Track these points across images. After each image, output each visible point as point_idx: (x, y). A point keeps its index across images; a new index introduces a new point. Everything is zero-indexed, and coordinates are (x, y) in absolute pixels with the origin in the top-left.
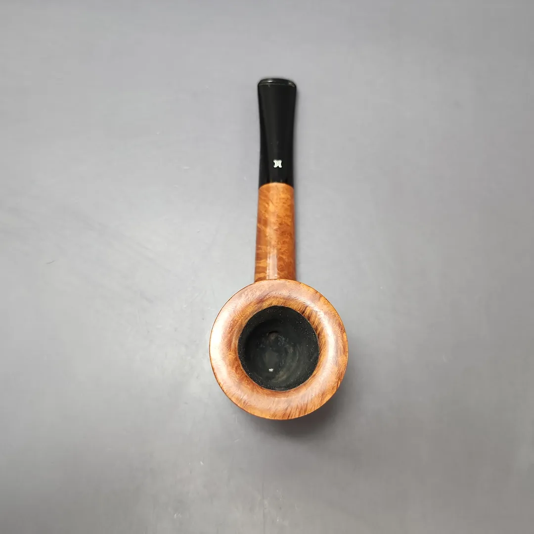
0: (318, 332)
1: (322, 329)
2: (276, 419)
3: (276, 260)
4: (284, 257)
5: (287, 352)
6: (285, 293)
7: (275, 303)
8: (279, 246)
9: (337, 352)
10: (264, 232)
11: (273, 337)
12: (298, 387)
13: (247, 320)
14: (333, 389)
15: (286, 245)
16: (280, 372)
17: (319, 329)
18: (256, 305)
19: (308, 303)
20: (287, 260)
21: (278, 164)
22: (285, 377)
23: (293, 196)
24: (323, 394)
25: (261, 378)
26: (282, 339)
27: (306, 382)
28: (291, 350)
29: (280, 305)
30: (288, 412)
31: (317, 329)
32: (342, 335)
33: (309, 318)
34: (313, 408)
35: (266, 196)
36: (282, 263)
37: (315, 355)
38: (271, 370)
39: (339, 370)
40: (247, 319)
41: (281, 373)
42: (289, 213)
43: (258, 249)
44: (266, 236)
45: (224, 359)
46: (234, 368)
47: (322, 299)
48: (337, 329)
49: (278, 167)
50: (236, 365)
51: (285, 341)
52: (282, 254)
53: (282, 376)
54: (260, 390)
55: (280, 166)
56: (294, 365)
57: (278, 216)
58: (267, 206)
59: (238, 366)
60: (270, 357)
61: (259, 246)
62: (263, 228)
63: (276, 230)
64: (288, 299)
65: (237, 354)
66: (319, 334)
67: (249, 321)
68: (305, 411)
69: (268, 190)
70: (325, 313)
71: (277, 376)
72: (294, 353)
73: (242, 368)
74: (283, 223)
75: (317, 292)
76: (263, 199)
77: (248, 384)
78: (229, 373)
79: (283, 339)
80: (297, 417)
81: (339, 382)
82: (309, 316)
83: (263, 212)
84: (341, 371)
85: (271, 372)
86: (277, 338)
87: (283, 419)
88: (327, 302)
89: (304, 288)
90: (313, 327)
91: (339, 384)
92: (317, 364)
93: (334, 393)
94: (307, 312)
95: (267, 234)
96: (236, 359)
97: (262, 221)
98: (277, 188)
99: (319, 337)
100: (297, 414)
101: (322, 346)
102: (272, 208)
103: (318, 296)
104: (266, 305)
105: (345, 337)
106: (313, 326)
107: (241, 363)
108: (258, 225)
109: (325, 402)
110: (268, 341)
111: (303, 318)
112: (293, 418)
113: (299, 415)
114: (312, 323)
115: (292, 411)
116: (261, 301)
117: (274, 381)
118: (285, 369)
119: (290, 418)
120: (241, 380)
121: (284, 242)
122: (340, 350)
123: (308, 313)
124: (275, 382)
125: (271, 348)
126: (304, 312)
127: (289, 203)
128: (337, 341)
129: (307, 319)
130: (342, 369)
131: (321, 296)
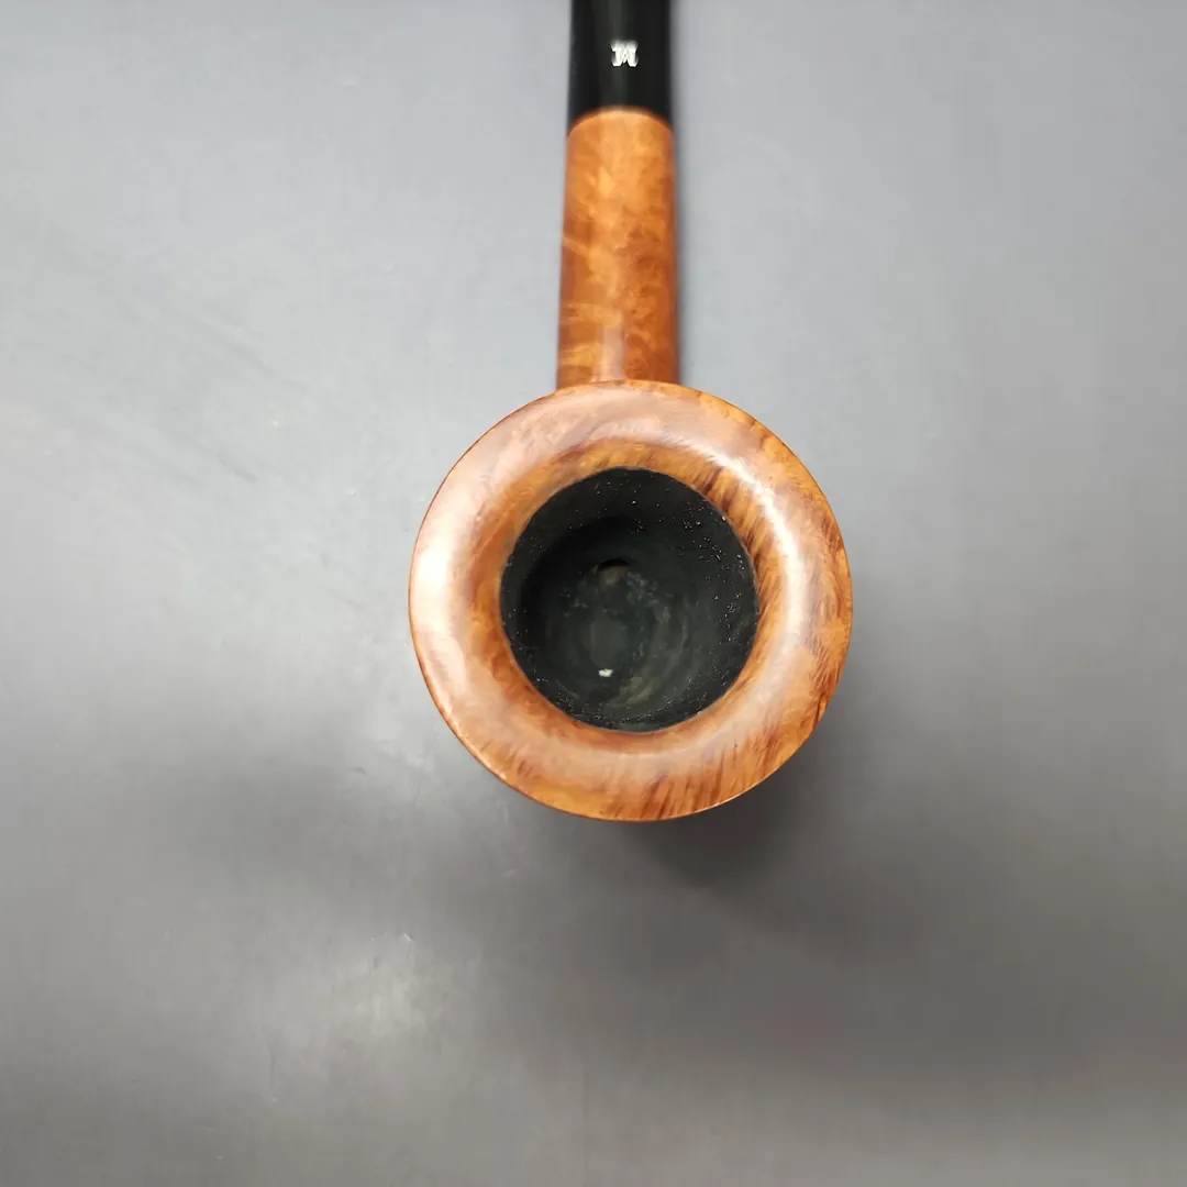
0: (755, 550)
1: (769, 542)
2: (620, 818)
3: (619, 344)
4: (646, 335)
5: (652, 622)
6: (647, 428)
7: (617, 460)
8: (631, 302)
9: (814, 610)
10: (584, 261)
11: (611, 578)
12: (690, 720)
13: (529, 515)
14: (803, 724)
15: (652, 300)
16: (632, 680)
17: (759, 541)
18: (558, 466)
19: (722, 460)
20: (653, 346)
21: (625, 54)
22: (645, 694)
23: (672, 153)
24: (772, 741)
25: (575, 695)
26: (638, 584)
27: (716, 704)
28: (665, 616)
29: (633, 465)
30: (660, 796)
31: (750, 541)
32: (834, 558)
33: (727, 504)
34: (740, 785)
35: (591, 152)
36: (638, 353)
37: (744, 623)
38: (606, 673)
39: (822, 666)
40: (527, 509)
41: (636, 681)
42: (659, 203)
43: (566, 312)
44: (588, 273)
45: (458, 634)
46: (489, 664)
47: (770, 443)
48: (817, 539)
49: (626, 64)
50: (494, 654)
51: (647, 589)
52: (640, 325)
53: (640, 689)
54: (571, 729)
55: (632, 63)
56: (674, 657)
57: (626, 211)
58: (592, 181)
59: (503, 654)
60: (603, 636)
61: (570, 306)
62: (582, 248)
63: (622, 253)
64: (656, 447)
65: (498, 619)
66: (758, 557)
67: (536, 516)
68: (715, 794)
69: (596, 132)
70: (779, 490)
71: (623, 690)
72: (675, 625)
73: (513, 661)
74: (643, 232)
75: (753, 422)
76: (580, 158)
77: (532, 711)
78: (474, 678)
79: (642, 583)
80: (688, 813)
81: (823, 705)
82: (728, 498)
83: (581, 199)
84: (828, 670)
85: (605, 678)
86: (622, 582)
87: (645, 819)
88: (787, 455)
89: (710, 411)
90: (741, 533)
91: (822, 712)
92: (751, 647)
93: (807, 736)
94: (721, 488)
95: (593, 267)
96: (493, 636)
97: (578, 228)
98: (623, 126)
99: (757, 567)
100: (690, 803)
101: (769, 592)
102: (606, 184)
103: (755, 435)
104: (587, 466)
105: (842, 562)
106: (741, 530)
107: (512, 647)
108: (569, 241)
109: (775, 766)
110: (597, 591)
111: (708, 507)
112: (676, 815)
113: (695, 808)
114: (737, 521)
115: (673, 796)
116: (575, 453)
117: (613, 704)
118: (646, 670)
119: (664, 817)
120: (511, 697)
121: (645, 291)
122: (827, 606)
123: (722, 491)
124: (616, 706)
125: (605, 611)
126: (709, 487)
127: (659, 173)
128: (815, 580)
129: (720, 510)
130: (830, 663)
131: (766, 434)
